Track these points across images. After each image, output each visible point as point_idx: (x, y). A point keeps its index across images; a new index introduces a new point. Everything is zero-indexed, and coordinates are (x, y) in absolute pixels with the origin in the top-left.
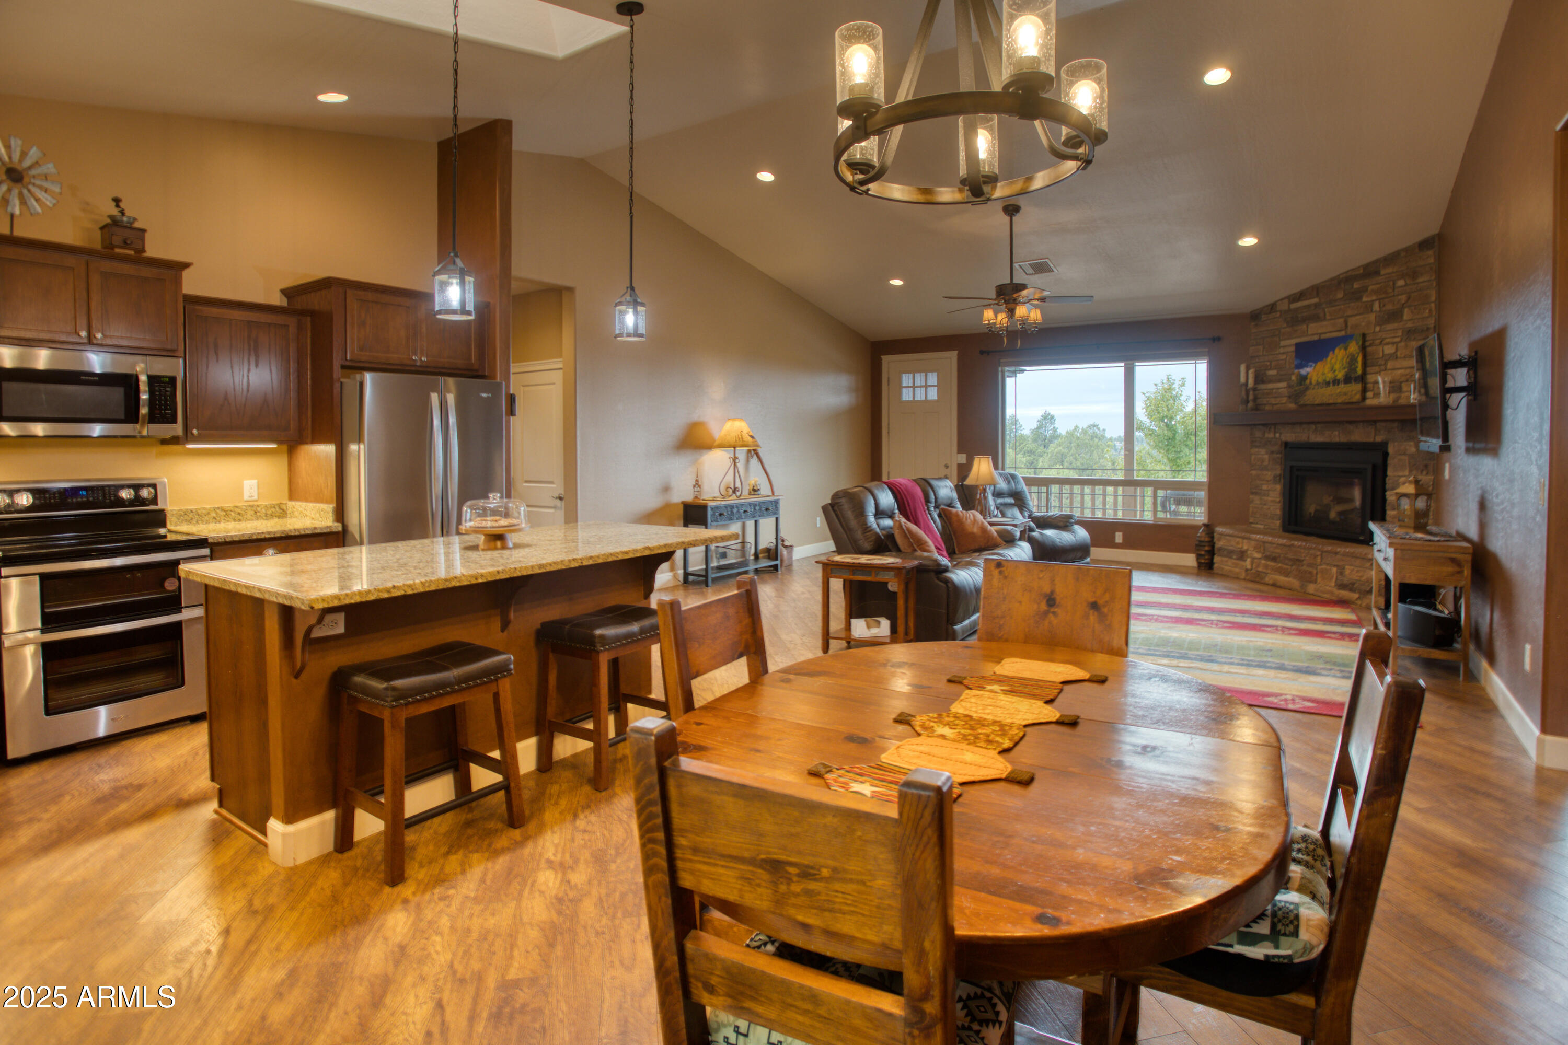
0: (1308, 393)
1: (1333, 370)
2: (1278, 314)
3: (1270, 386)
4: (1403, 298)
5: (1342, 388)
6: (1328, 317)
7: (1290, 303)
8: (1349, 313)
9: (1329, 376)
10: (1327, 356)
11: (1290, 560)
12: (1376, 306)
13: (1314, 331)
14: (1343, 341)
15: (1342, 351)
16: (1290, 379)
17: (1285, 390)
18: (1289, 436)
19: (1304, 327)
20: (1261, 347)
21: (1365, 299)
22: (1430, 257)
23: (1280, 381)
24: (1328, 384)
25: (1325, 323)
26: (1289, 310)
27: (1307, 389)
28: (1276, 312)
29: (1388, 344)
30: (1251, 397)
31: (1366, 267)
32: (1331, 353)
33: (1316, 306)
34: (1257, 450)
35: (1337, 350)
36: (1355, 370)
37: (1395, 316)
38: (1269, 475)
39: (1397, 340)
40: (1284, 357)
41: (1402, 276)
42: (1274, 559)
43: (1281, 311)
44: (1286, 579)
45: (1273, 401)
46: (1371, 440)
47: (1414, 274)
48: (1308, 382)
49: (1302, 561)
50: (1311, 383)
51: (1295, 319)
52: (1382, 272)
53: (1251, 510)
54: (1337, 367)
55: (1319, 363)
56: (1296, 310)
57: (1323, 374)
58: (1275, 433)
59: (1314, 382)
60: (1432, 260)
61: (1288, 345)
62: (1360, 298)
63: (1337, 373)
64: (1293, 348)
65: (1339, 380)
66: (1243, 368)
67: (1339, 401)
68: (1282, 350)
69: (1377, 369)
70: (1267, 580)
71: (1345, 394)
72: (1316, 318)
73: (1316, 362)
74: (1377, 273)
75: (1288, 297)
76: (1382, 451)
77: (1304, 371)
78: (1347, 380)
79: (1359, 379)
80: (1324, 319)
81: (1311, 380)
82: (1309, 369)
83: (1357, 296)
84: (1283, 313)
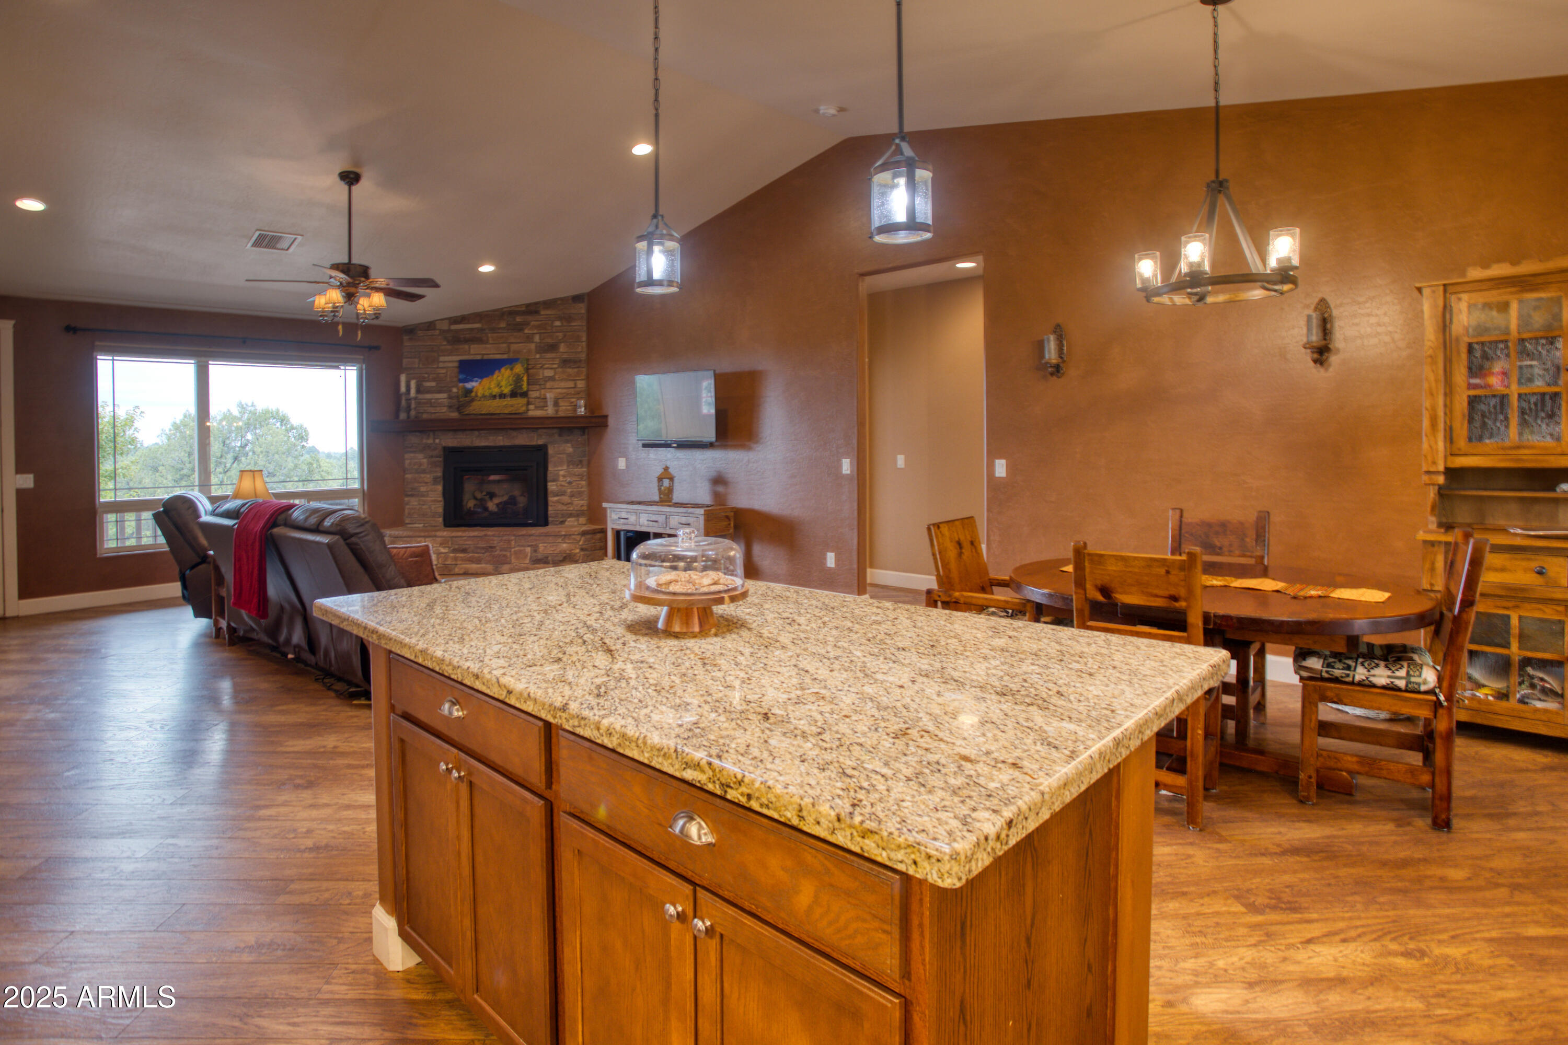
0: (474, 404)
1: (499, 385)
2: (437, 332)
3: (428, 396)
4: (560, 335)
5: (508, 401)
6: (491, 342)
7: (451, 324)
8: (513, 340)
9: (496, 391)
10: (493, 374)
11: (483, 548)
12: (537, 338)
13: (475, 352)
14: (510, 362)
15: (508, 371)
16: (450, 391)
17: (446, 400)
18: (451, 441)
19: (466, 347)
20: (417, 360)
21: (526, 331)
22: (581, 308)
23: (440, 392)
24: (494, 397)
25: (488, 346)
26: (449, 331)
27: (473, 400)
28: (435, 329)
29: (548, 368)
30: (413, 406)
31: (528, 305)
32: (497, 372)
33: (482, 330)
34: (412, 455)
35: (503, 370)
36: (521, 387)
37: (553, 348)
38: (428, 477)
39: (555, 366)
40: (444, 371)
41: (560, 318)
42: (464, 551)
43: (440, 330)
45: (432, 410)
46: (534, 443)
47: (568, 319)
48: (473, 394)
49: (494, 547)
50: (476, 396)
51: (457, 340)
52: (542, 313)
53: (407, 511)
54: (503, 383)
55: (485, 380)
56: (457, 331)
57: (490, 389)
58: (434, 439)
59: (479, 394)
60: (583, 311)
61: (449, 361)
62: (521, 330)
63: (503, 389)
64: (456, 364)
65: (505, 395)
66: (403, 378)
67: (506, 412)
68: (441, 365)
69: (538, 387)
70: (457, 570)
71: (512, 406)
72: (479, 341)
73: (482, 378)
74: (537, 312)
75: (449, 319)
76: (542, 450)
77: (469, 385)
78: (513, 394)
79: (524, 395)
80: (487, 342)
81: (476, 393)
82: (474, 384)
83: (519, 328)
84: (443, 332)
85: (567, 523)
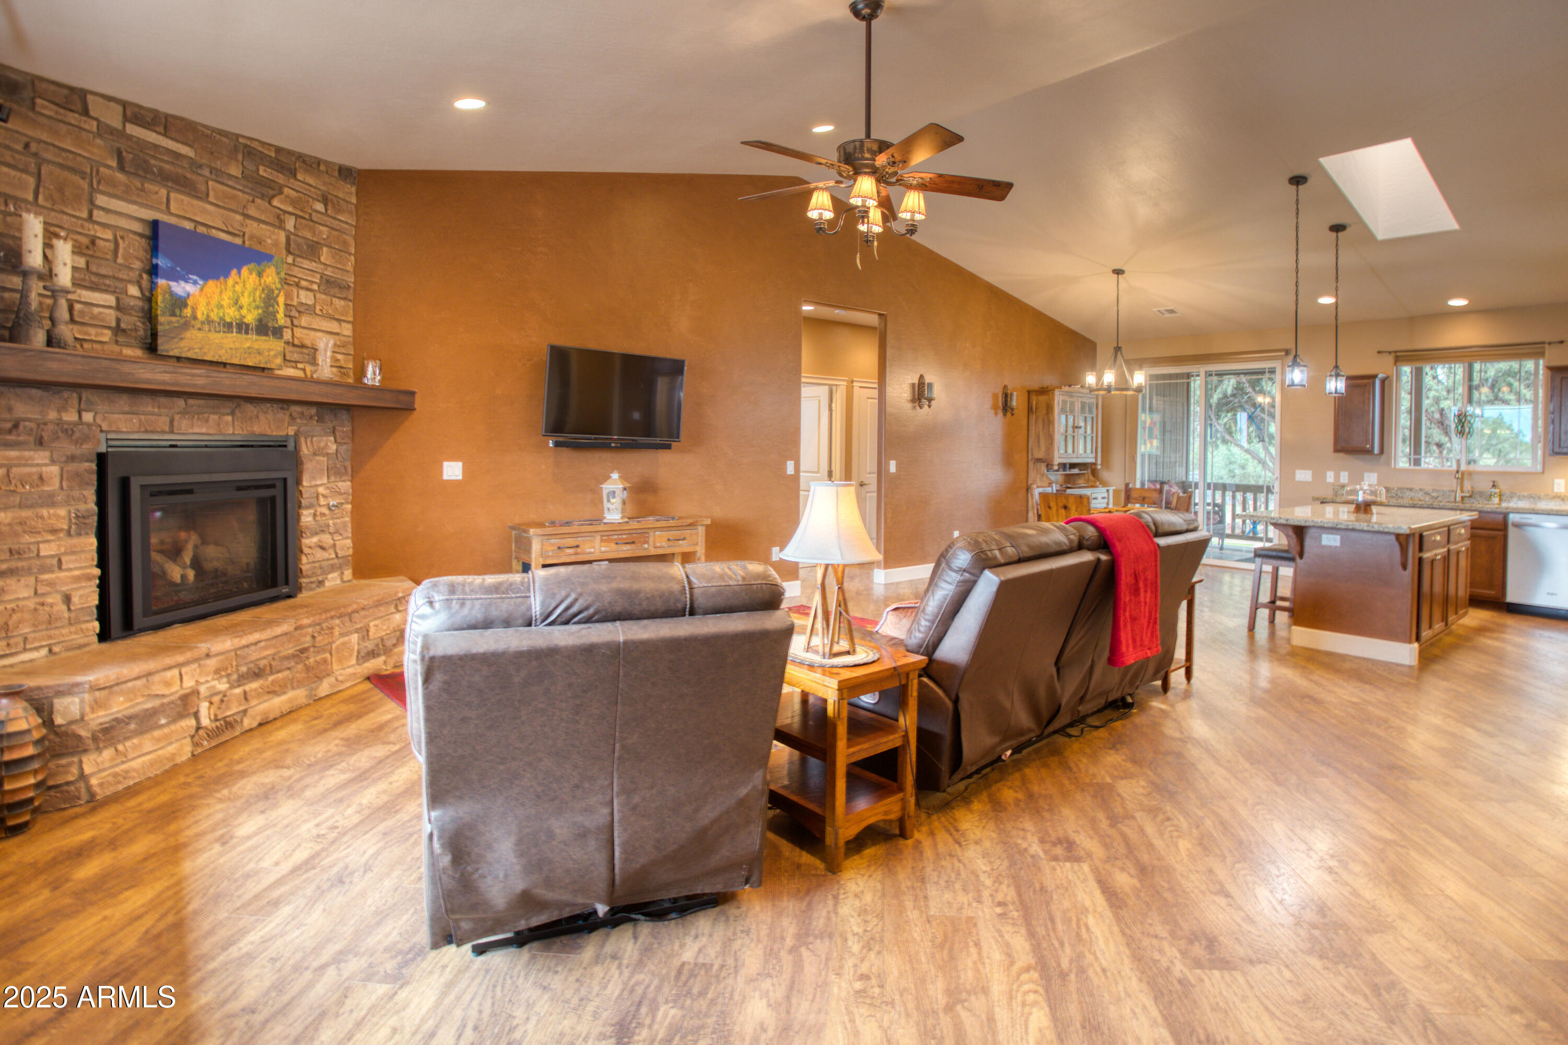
0: (188, 334)
1: (236, 302)
2: (92, 125)
4: (323, 231)
5: (251, 340)
6: (211, 198)
7: (124, 117)
8: (253, 213)
9: (231, 314)
10: (227, 275)
12: (289, 223)
13: (185, 211)
14: (254, 260)
15: (254, 275)
17: (112, 312)
18: (124, 418)
19: (162, 191)
21: (275, 202)
24: (229, 326)
25: (209, 207)
26: (120, 131)
27: (186, 326)
29: (306, 288)
32: (233, 271)
33: (195, 164)
35: (245, 271)
36: (273, 315)
37: (312, 250)
39: (315, 287)
41: (323, 198)
43: (100, 123)
44: (283, 698)
47: (333, 203)
48: (188, 312)
50: (195, 318)
51: (138, 163)
52: (298, 175)
54: (245, 301)
55: (211, 283)
56: (139, 141)
57: (220, 306)
58: (81, 411)
59: (200, 314)
60: (354, 199)
61: (121, 212)
62: (267, 197)
63: (244, 312)
64: (139, 226)
65: (247, 325)
67: (247, 362)
71: (257, 351)
72: (189, 186)
73: (205, 278)
74: (292, 171)
75: (125, 104)
76: (291, 451)
78: (261, 328)
79: (278, 332)
80: (205, 197)
81: (194, 310)
82: (189, 288)
83: (267, 190)
84: (104, 130)
85: (327, 584)
